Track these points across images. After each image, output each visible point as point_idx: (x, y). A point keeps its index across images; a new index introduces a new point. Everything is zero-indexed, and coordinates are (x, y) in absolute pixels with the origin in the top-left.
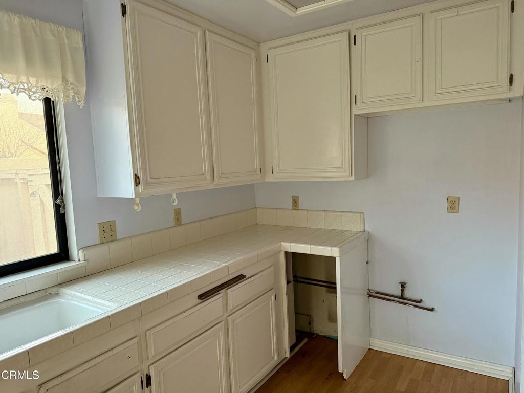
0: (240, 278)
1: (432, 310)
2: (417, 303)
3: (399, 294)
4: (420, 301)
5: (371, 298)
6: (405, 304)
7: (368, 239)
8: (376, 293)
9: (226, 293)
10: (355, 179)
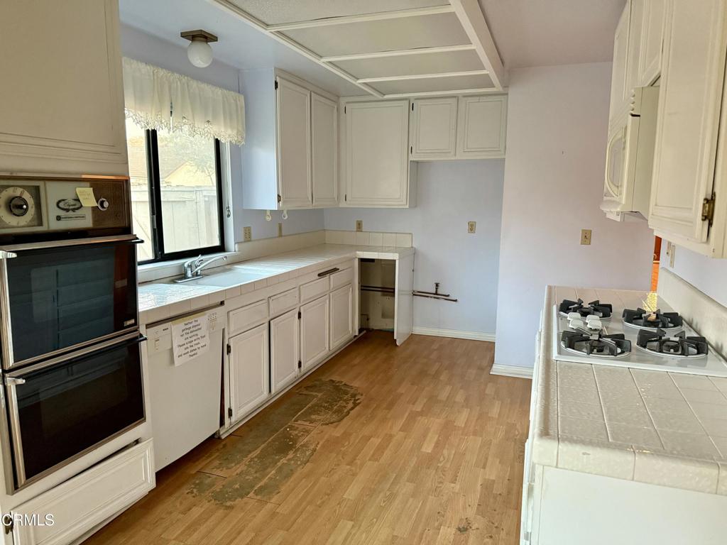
0: (335, 270)
1: (456, 301)
2: (446, 297)
3: (434, 292)
4: (448, 296)
5: (415, 297)
6: (438, 298)
7: (414, 253)
8: (419, 292)
9: (329, 278)
10: (409, 206)
